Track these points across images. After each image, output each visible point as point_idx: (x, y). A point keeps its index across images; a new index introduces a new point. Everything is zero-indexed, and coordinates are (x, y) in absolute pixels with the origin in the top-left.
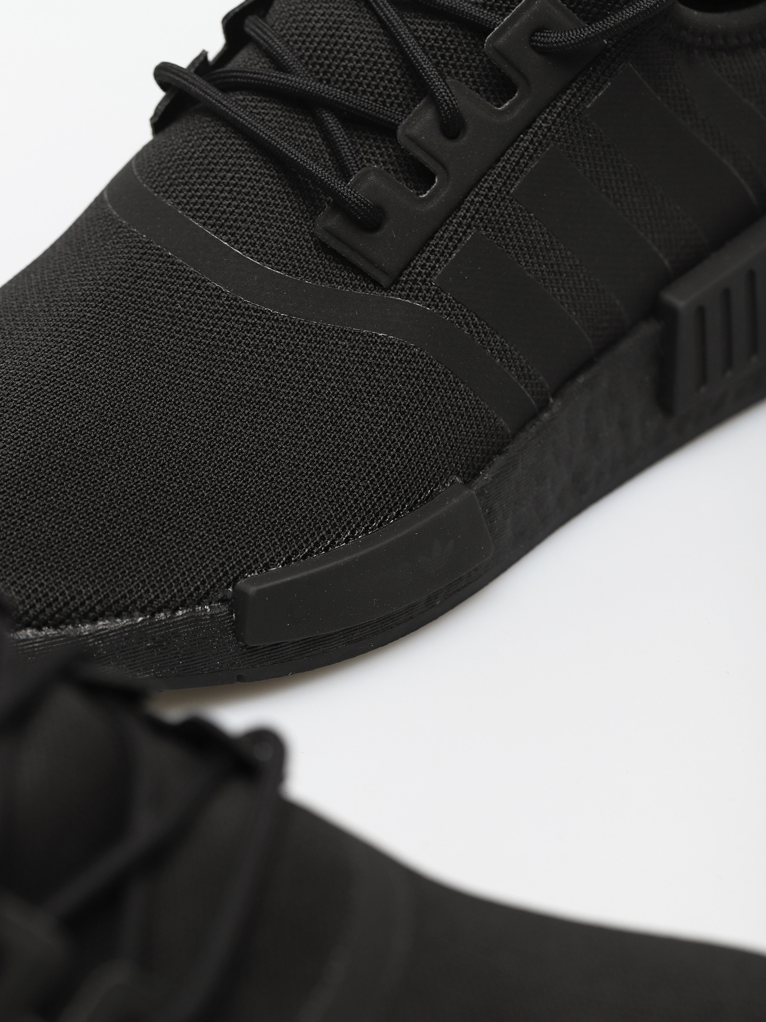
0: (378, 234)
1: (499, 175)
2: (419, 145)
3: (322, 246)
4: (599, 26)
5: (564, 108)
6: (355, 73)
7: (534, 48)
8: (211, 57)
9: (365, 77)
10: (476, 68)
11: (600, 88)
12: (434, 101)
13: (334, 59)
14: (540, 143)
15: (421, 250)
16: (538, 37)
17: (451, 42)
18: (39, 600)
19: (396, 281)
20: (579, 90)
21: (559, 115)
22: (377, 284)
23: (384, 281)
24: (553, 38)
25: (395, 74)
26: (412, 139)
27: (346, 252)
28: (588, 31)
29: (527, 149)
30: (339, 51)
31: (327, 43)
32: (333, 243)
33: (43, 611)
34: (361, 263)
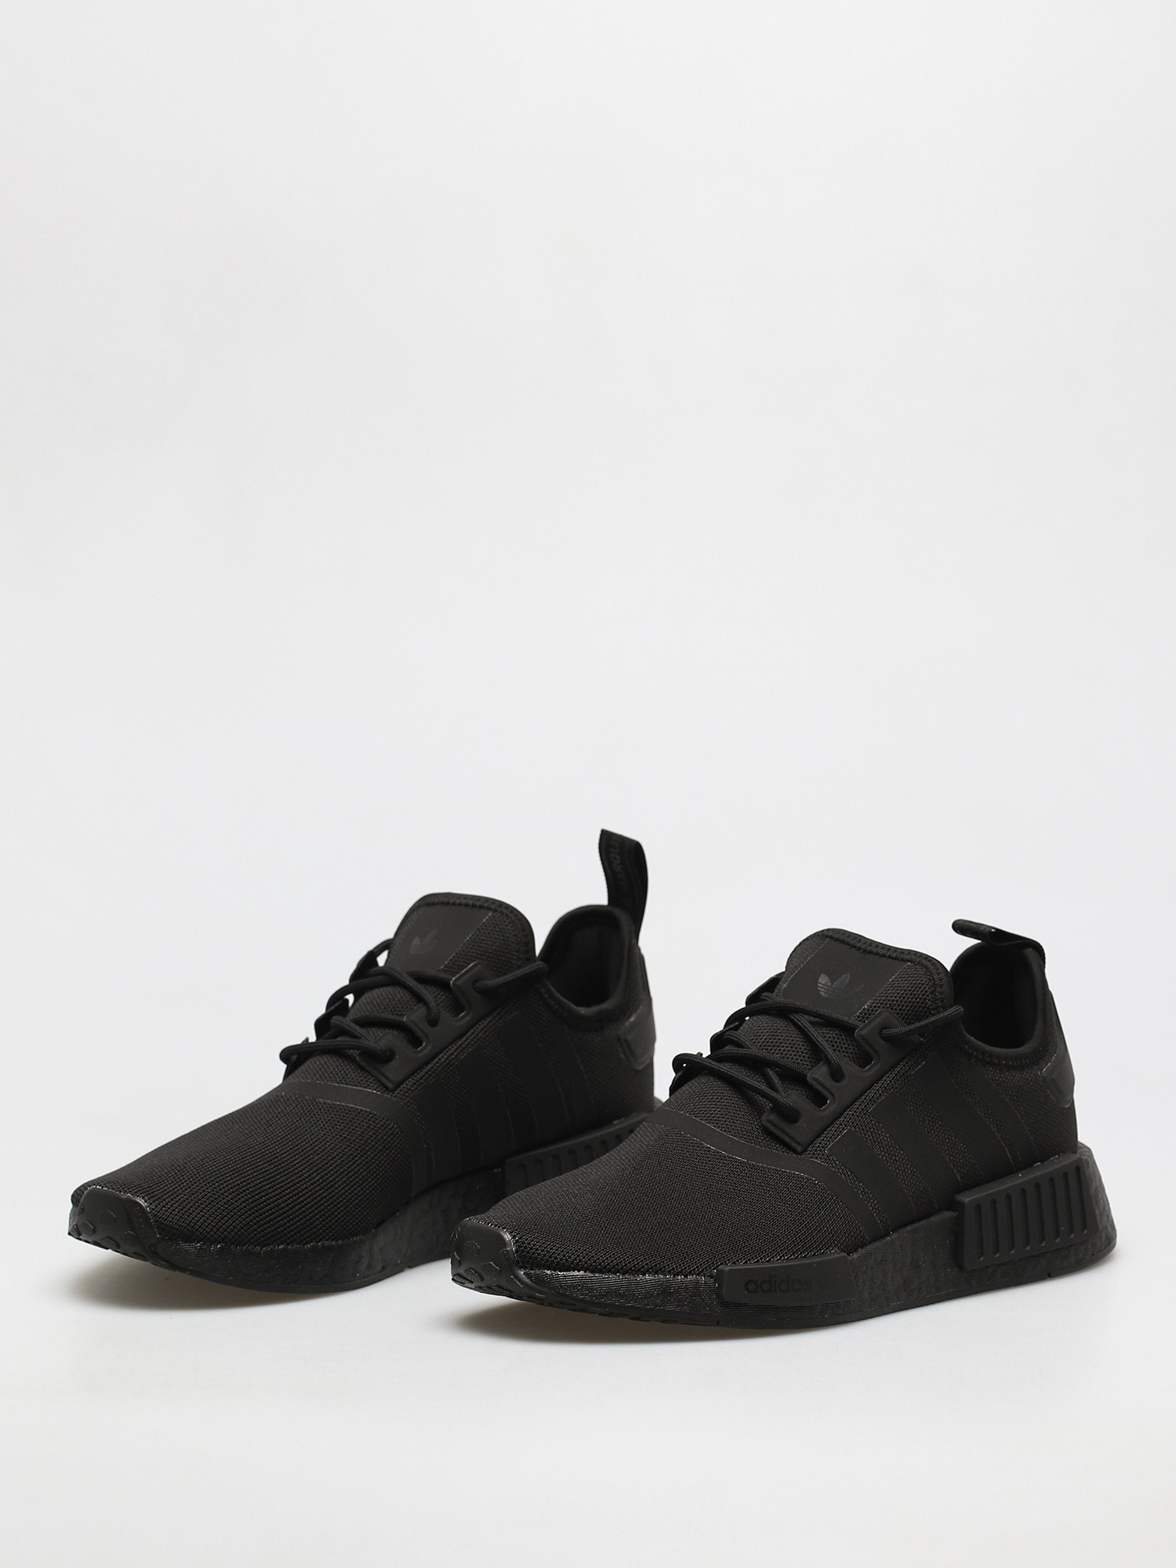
0: (795, 1125)
1: (863, 1102)
2: (819, 1083)
3: (768, 1132)
4: (912, 1027)
5: (898, 1072)
6: (785, 1053)
7: (882, 1038)
8: (704, 1056)
9: (790, 1055)
10: (851, 1053)
11: (919, 1064)
12: (828, 1061)
13: (774, 1046)
14: (885, 1088)
15: (819, 1136)
16: (884, 1031)
17: (838, 1039)
18: (573, 1254)
19: (806, 1150)
20: (907, 1063)
21: (896, 1075)
22: (795, 1151)
23: (799, 1149)
24: (892, 1031)
25: (806, 1053)
26: (815, 1080)
27: (779, 1133)
28: (907, 1028)
29: (878, 1090)
30: (776, 1043)
31: (770, 1039)
32: (771, 1127)
33: (586, 1263)
34: (787, 1139)
